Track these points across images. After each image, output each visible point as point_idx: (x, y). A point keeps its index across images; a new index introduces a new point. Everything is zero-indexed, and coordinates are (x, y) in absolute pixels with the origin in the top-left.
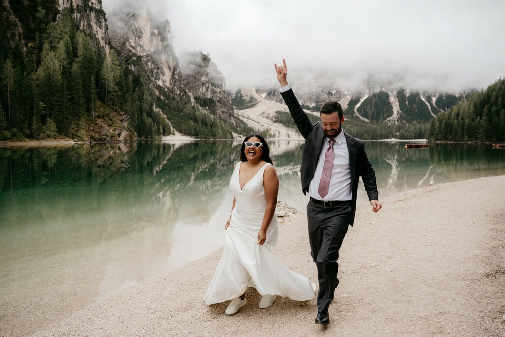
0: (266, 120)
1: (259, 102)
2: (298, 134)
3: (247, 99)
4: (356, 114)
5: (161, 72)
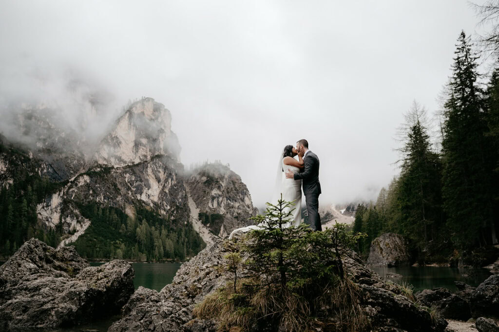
1: (335, 218)
5: (145, 185)
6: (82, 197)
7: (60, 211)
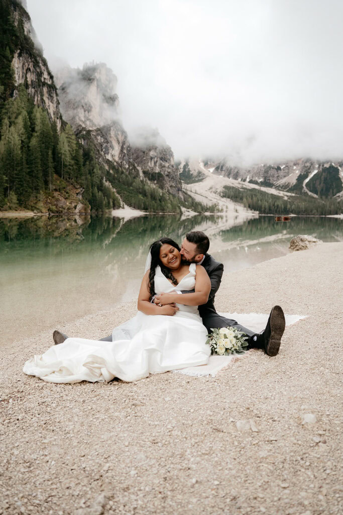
0: (214, 194)
1: (207, 176)
2: (245, 209)
3: (195, 174)
4: (305, 189)
5: (110, 146)
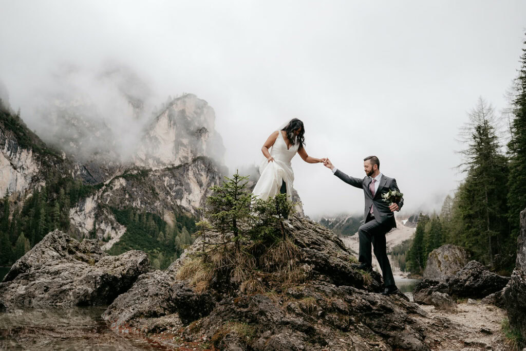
5: (186, 190)
6: (118, 202)
7: (94, 216)
